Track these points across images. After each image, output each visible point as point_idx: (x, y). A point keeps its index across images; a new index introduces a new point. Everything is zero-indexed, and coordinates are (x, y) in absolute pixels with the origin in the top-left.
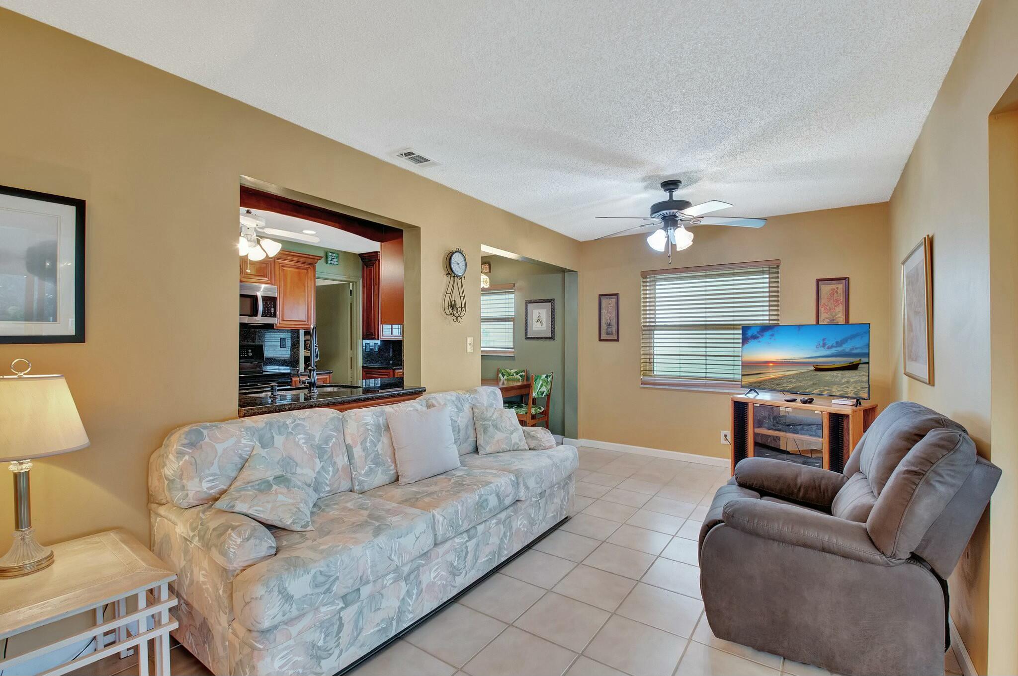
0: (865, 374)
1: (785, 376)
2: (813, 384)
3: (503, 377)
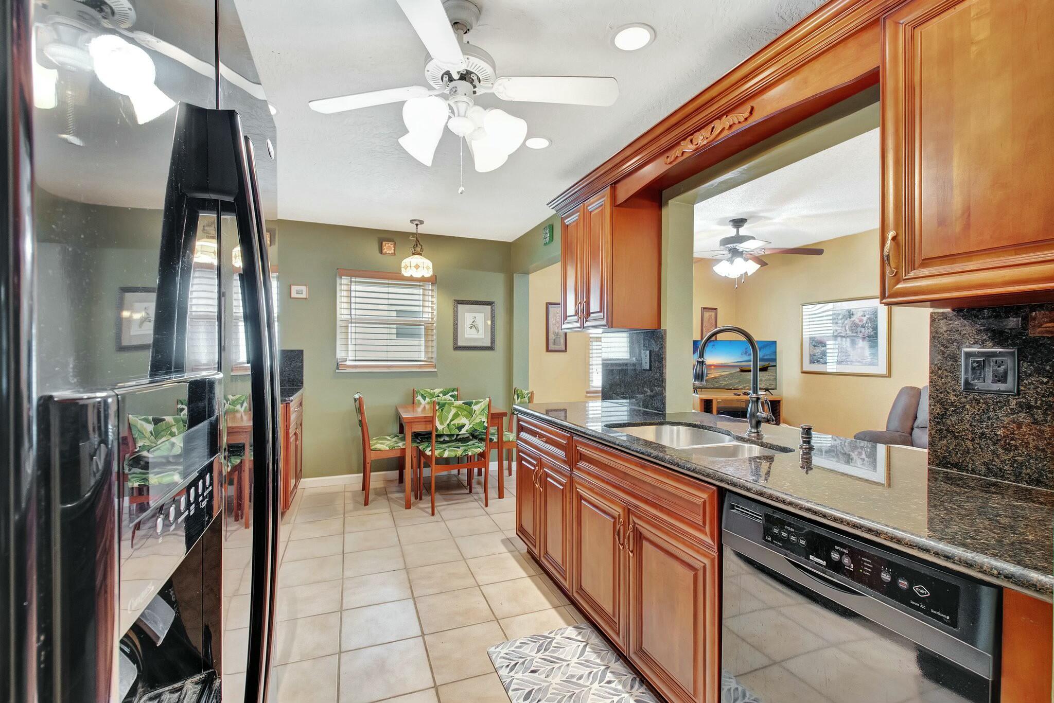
0: (772, 374)
1: (721, 376)
2: (740, 382)
3: (425, 400)
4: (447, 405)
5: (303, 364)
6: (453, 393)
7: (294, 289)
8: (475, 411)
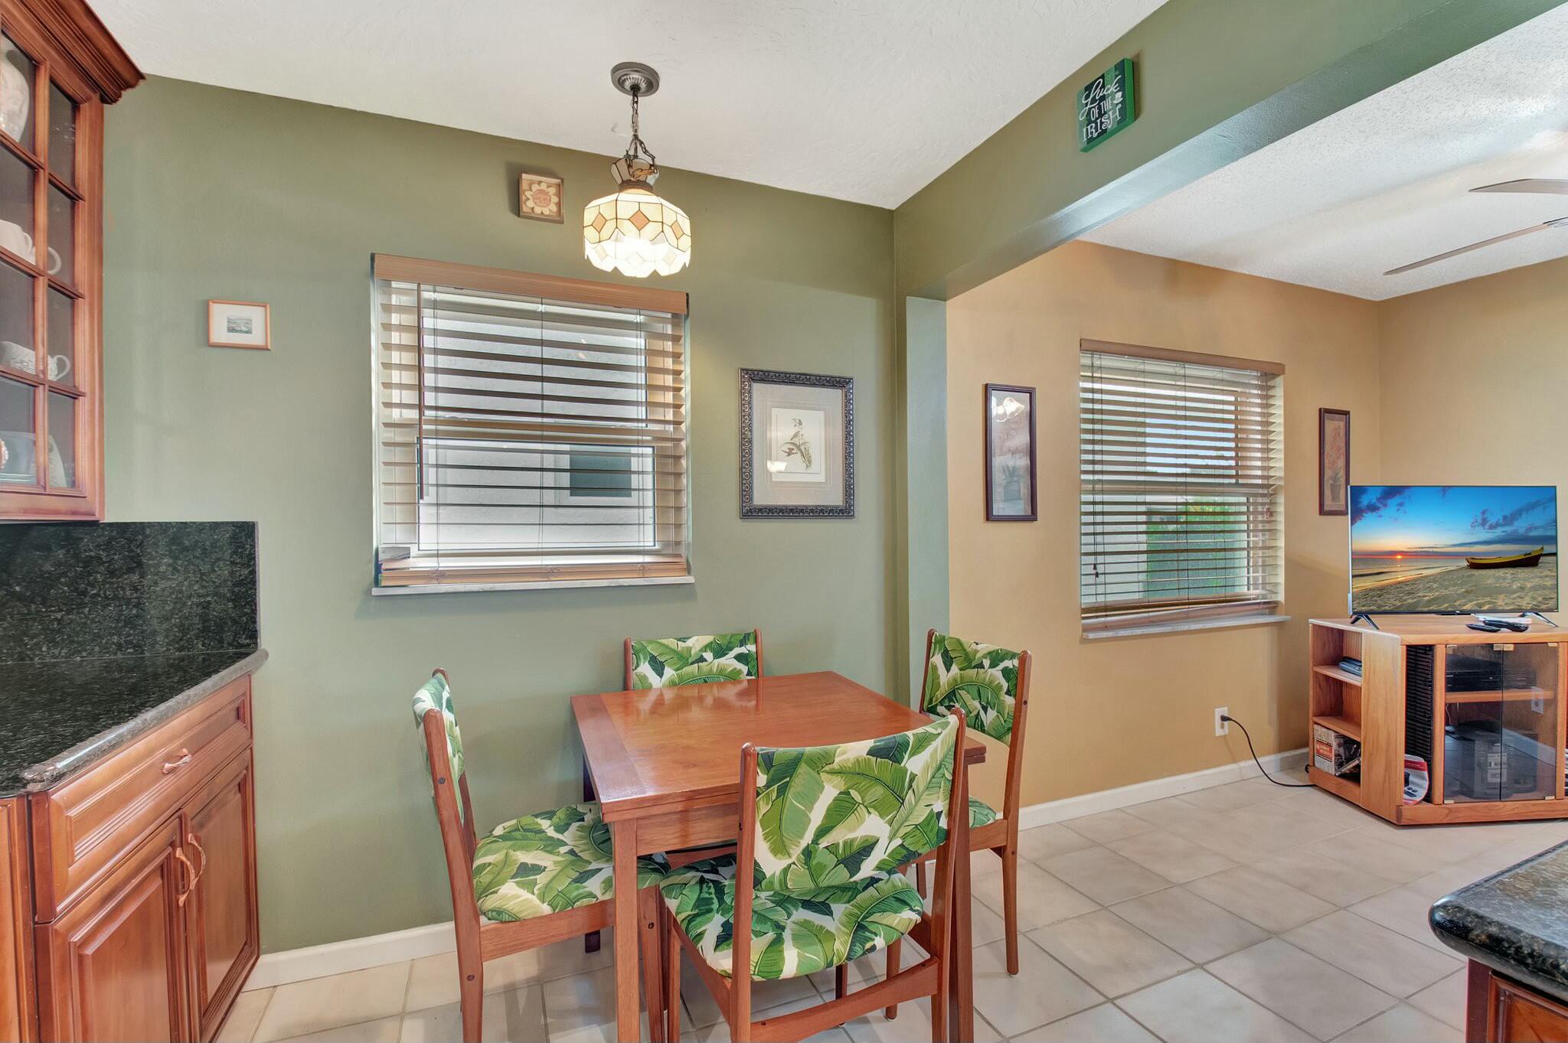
0: (1549, 573)
1: (1421, 579)
2: (1467, 592)
3: (661, 674)
4: (803, 769)
5: (253, 572)
6: (743, 650)
7: (221, 316)
8: (911, 781)
